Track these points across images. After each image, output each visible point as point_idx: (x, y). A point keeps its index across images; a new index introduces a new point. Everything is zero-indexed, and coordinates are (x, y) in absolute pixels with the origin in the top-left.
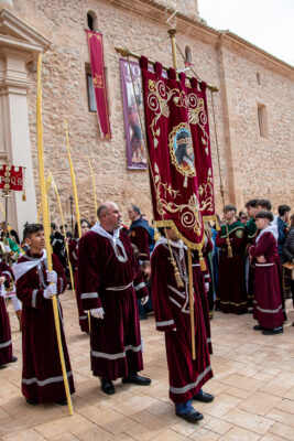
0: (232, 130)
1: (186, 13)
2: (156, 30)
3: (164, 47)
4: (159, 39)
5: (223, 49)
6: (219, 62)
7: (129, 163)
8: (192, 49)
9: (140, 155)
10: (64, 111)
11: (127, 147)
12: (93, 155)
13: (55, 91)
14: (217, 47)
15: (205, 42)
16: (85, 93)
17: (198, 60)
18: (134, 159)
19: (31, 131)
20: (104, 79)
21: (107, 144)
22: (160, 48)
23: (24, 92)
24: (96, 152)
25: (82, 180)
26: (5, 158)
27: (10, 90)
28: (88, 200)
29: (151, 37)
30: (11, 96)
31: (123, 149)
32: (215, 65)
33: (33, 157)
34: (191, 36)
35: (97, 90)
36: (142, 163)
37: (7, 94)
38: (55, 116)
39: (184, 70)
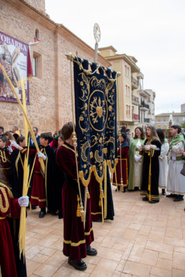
0: (59, 83)
1: (38, 8)
2: (18, 15)
3: (22, 27)
4: (19, 21)
5: (58, 35)
6: (55, 42)
8: (40, 31)
9: (2, 91)
14: (55, 33)
15: (47, 28)
17: (43, 38)
22: (20, 27)
29: (14, 19)
32: (53, 43)
34: (40, 23)
39: (34, 43)
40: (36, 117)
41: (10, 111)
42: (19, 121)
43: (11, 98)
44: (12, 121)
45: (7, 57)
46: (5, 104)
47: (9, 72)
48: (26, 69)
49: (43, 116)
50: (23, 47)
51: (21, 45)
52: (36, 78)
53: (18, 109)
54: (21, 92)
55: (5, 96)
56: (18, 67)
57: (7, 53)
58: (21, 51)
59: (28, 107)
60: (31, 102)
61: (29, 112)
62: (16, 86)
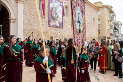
7: (49, 24)
10: (33, 9)
13: (31, 3)
16: (39, 5)
19: (24, 13)
20: (44, 2)
21: (43, 19)
23: (23, 3)
25: (36, 28)
26: (16, 20)
27: (19, 1)
28: (37, 33)
30: (19, 3)
31: (48, 20)
33: (23, 20)
35: (42, 4)
37: (18, 3)
38: (30, 10)
39: (66, 2)
40: (66, 34)
41: (55, 31)
44: (55, 35)
45: (54, 8)
47: (55, 14)
48: (62, 13)
49: (69, 33)
50: (61, 4)
51: (60, 3)
52: (66, 17)
54: (59, 23)
56: (58, 12)
57: (54, 7)
58: (60, 5)
59: (62, 29)
60: (64, 27)
61: (62, 31)
62: (57, 21)
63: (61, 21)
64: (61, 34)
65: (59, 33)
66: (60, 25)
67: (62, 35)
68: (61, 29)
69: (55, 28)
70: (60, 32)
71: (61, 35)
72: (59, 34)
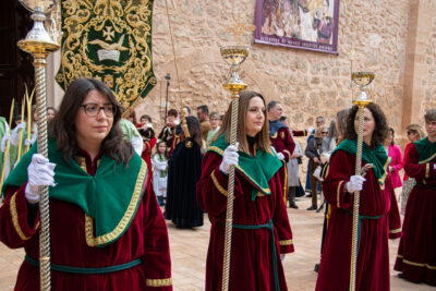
7: (257, 34)
9: (274, 23)
11: (256, 8)
12: (206, 16)
18: (265, 29)
24: (210, 12)
25: (185, 53)
28: (192, 82)
31: (251, 11)
36: (275, 36)
41: (289, 72)
42: (308, 96)
43: (295, 38)
44: (292, 94)
46: (278, 55)
53: (309, 65)
54: (316, 23)
55: (280, 33)
59: (334, 60)
60: (341, 47)
61: (334, 73)
62: (306, 10)
63: (331, 13)
64: (326, 89)
65: (315, 81)
66: (320, 34)
67: (332, 94)
68: (326, 60)
69: (292, 56)
70: (321, 75)
71: (322, 94)
72: (316, 89)
